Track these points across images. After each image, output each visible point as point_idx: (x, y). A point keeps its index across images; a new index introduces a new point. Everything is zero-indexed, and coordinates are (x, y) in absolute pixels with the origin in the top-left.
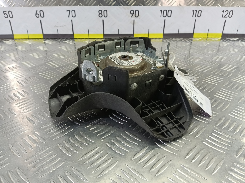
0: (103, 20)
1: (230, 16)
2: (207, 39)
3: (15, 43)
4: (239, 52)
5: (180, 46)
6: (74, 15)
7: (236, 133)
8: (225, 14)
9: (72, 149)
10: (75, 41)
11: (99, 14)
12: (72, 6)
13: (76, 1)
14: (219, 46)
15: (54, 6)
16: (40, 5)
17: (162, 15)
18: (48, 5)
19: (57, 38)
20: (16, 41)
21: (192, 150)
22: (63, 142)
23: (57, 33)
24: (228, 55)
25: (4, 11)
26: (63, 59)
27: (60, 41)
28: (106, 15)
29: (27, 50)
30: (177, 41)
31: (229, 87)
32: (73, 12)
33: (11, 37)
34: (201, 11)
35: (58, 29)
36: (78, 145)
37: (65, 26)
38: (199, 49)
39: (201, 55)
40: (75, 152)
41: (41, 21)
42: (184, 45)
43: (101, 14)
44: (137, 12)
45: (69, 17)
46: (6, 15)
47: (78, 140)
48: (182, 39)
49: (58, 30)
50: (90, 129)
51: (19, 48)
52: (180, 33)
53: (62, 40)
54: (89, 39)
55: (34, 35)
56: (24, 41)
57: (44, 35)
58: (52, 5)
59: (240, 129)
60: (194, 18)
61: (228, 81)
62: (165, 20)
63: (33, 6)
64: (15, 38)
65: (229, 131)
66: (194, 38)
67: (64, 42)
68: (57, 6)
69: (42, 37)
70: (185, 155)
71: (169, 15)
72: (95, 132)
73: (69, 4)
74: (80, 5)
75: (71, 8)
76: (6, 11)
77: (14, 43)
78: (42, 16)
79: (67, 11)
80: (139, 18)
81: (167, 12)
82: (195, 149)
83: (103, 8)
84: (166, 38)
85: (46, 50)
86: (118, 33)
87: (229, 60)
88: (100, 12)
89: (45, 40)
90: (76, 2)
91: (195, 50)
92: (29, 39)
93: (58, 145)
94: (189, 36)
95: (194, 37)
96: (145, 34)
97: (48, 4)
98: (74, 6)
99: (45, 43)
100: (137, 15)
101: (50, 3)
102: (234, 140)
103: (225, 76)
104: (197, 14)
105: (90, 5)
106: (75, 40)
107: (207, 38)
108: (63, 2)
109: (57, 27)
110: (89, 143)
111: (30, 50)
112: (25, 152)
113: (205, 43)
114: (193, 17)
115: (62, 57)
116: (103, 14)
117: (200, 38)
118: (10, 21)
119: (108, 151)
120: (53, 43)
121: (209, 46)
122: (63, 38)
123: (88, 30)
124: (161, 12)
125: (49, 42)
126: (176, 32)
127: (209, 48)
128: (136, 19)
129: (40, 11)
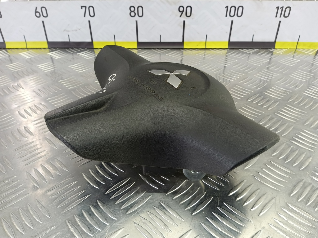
0: (137, 22)
2: (295, 52)
5: (255, 64)
6: (92, 14)
11: (130, 11)
17: (228, 13)
19: (68, 48)
23: (68, 41)
27: (72, 52)
28: (140, 14)
30: (250, 54)
32: (91, 9)
33: (1, 46)
34: (290, 8)
37: (79, 29)
38: (284, 72)
41: (43, 22)
42: (262, 64)
43: (134, 11)
44: (189, 9)
45: (85, 16)
48: (258, 50)
49: (69, 35)
51: (10, 66)
52: (254, 40)
53: (76, 51)
55: (34, 43)
57: (49, 43)
60: (278, 19)
62: (232, 21)
64: (7, 47)
66: (276, 49)
67: (78, 55)
69: (46, 46)
71: (240, 14)
75: (87, 3)
78: (45, 14)
79: (82, 7)
80: (193, 19)
81: (236, 9)
83: (136, 3)
84: (233, 49)
86: (159, 41)
88: (132, 9)
89: (50, 50)
91: (278, 74)
92: (27, 48)
94: (268, 46)
95: (276, 47)
96: (200, 42)
99: (52, 58)
100: (188, 14)
104: (283, 12)
107: (297, 49)
109: (68, 31)
111: (26, 70)
114: (276, 16)
115: (71, 87)
116: (136, 11)
117: (286, 50)
120: (61, 57)
121: (300, 67)
122: (78, 47)
123: (114, 35)
124: (226, 8)
125: (56, 55)
126: (250, 40)
127: (299, 70)
128: (188, 20)
129: (42, 8)
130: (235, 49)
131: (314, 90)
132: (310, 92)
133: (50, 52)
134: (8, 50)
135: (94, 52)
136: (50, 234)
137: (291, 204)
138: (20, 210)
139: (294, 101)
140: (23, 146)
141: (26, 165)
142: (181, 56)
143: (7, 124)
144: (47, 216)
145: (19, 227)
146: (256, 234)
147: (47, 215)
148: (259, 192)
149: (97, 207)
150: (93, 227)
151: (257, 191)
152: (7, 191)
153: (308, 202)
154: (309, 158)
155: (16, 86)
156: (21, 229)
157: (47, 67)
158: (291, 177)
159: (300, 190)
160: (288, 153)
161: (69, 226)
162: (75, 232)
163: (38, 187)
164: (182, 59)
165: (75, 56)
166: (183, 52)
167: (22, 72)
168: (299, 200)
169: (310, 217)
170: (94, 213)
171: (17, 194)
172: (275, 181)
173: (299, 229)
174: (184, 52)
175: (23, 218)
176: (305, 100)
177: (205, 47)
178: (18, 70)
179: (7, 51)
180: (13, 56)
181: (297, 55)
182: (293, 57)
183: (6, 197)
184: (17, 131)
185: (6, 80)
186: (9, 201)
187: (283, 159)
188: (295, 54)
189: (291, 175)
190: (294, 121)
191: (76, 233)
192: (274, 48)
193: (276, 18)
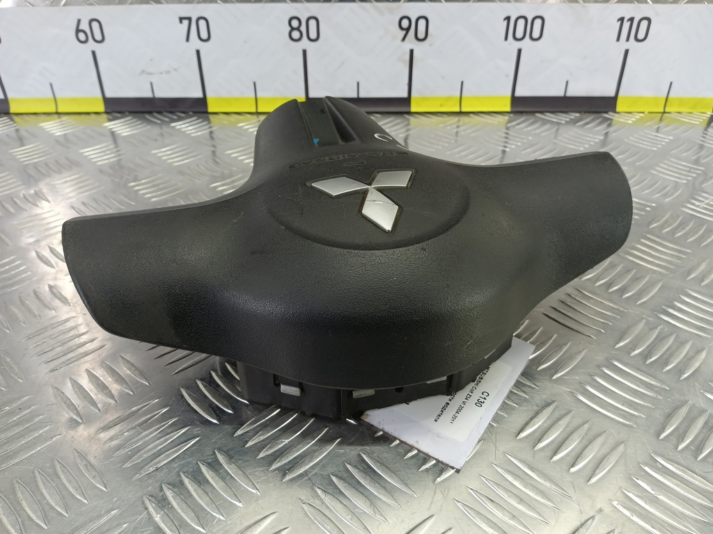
0: (305, 52)
2: (661, 120)
5: (572, 147)
6: (204, 35)
10: (212, 125)
11: (289, 29)
12: (198, 2)
15: (136, 3)
17: (510, 33)
18: (117, 2)
19: (150, 113)
23: (149, 95)
27: (159, 122)
28: (313, 35)
30: (559, 125)
32: (202, 23)
34: (649, 20)
35: (154, 79)
37: (176, 70)
38: (638, 164)
41: (94, 53)
42: (586, 146)
43: (298, 29)
44: (422, 23)
45: (188, 39)
48: (578, 115)
49: (151, 84)
52: (569, 94)
53: (167, 120)
54: (257, 113)
55: (73, 100)
56: (43, 124)
57: (107, 101)
60: (623, 45)
62: (520, 51)
63: (64, 5)
64: (12, 110)
66: (618, 113)
67: (174, 128)
69: (101, 108)
71: (536, 34)
75: (194, 11)
77: (11, 130)
78: (98, 37)
79: (181, 19)
80: (430, 45)
81: (529, 23)
83: (303, 9)
84: (521, 113)
86: (355, 95)
88: (295, 23)
89: (110, 117)
92: (57, 113)
94: (600, 107)
95: (618, 109)
96: (448, 99)
98: (204, 1)
99: (113, 134)
100: (421, 35)
104: (634, 30)
106: (211, 117)
107: (664, 112)
109: (151, 74)
114: (618, 39)
116: (303, 28)
117: (642, 115)
120: (134, 132)
121: (674, 152)
122: (172, 110)
123: (255, 83)
124: (506, 21)
125: (122, 127)
126: (557, 92)
127: (672, 160)
128: (419, 49)
129: (91, 21)
130: (526, 112)
131: (706, 201)
132: (698, 206)
133: (110, 120)
134: (16, 118)
135: (208, 120)
136: (106, 528)
137: (662, 456)
138: (36, 472)
139: (662, 227)
140: (46, 329)
141: (52, 371)
142: (404, 130)
143: (9, 279)
144: (99, 486)
145: (34, 512)
146: (582, 525)
147: (99, 484)
148: (589, 429)
149: (214, 466)
150: (206, 510)
151: (582, 428)
152: (7, 429)
153: (701, 453)
154: (699, 352)
155: (31, 195)
156: (38, 517)
157: (102, 154)
158: (661, 395)
159: (681, 424)
160: (652, 342)
161: (151, 509)
162: (163, 521)
163: (80, 421)
164: (408, 135)
165: (166, 129)
166: (409, 120)
167: (46, 164)
168: (680, 447)
169: (705, 485)
170: (208, 480)
171: (32, 436)
172: (623, 405)
173: (682, 513)
174: (412, 119)
175: (44, 491)
176: (688, 225)
177: (457, 109)
178: (36, 160)
179: (12, 120)
180: (27, 131)
181: (666, 127)
182: (658, 130)
183: (6, 443)
184: (32, 294)
185: (10, 181)
186: (11, 453)
187: (640, 354)
188: (662, 124)
189: (659, 391)
190: (663, 271)
191: (166, 525)
192: (615, 112)
193: (618, 43)
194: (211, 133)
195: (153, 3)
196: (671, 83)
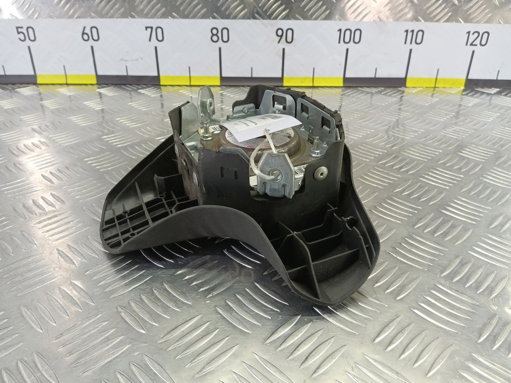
0: (220, 49)
1: (483, 42)
2: (434, 90)
3: (40, 93)
4: (500, 120)
5: (378, 104)
6: (160, 38)
7: (481, 290)
8: (472, 38)
9: (146, 317)
10: (162, 91)
11: (211, 35)
12: (157, 18)
13: (164, 9)
14: (460, 105)
15: (120, 17)
16: (91, 15)
17: (341, 39)
18: (108, 16)
19: (125, 85)
20: (42, 89)
21: (388, 324)
22: (129, 303)
23: (124, 74)
24: (475, 125)
25: (17, 28)
26: (136, 128)
27: (131, 89)
28: (225, 39)
29: (64, 109)
30: (372, 94)
31: (473, 193)
32: (159, 30)
33: (30, 80)
34: (423, 31)
35: (128, 64)
36: (159, 311)
37: (142, 58)
38: (416, 112)
39: (420, 124)
40: (153, 325)
41: (92, 47)
42: (387, 103)
43: (216, 35)
44: (290, 32)
45: (150, 40)
46: (21, 34)
47: (159, 299)
48: (383, 88)
49: (126, 67)
50: (185, 276)
51: (46, 103)
52: (378, 76)
53: (135, 88)
54: (191, 86)
55: (77, 76)
56: (58, 90)
57: (99, 77)
58: (116, 16)
59: (490, 284)
60: (408, 46)
61: (471, 181)
62: (347, 50)
63: (77, 18)
64: (39, 81)
65: (467, 287)
66: (407, 87)
67: (140, 92)
68: (127, 17)
69: (95, 82)
70: (373, 335)
71: (357, 40)
72: (194, 283)
73: (151, 13)
74: (173, 17)
75: (154, 22)
76: (22, 28)
77: (37, 93)
78: (96, 37)
79: (147, 28)
80: (295, 46)
81: (352, 33)
82: (395, 323)
83: (220, 23)
84: (350, 87)
85: (101, 108)
86: (250, 76)
87: (478, 136)
88: (215, 32)
89: (100, 86)
90: (166, 10)
91: (408, 114)
92: (67, 84)
93: (120, 309)
94: (397, 84)
95: (407, 85)
96: (306, 78)
97: (107, 13)
98: (161, 17)
99: (100, 94)
100: (289, 40)
101: (112, 11)
102: (475, 307)
103: (466, 171)
104: (414, 37)
105: (194, 17)
106: (162, 87)
107: (435, 87)
108: (138, 10)
109: (126, 61)
110: (181, 306)
111: (70, 107)
112: (52, 322)
113: (431, 98)
114: (405, 43)
115: (133, 125)
116: (220, 35)
117: (421, 88)
118: (29, 48)
119: (219, 324)
120: (116, 94)
121: (438, 106)
122: (138, 83)
123: (189, 67)
124: (339, 32)
125: (108, 92)
126: (371, 75)
127: (437, 110)
128: (288, 48)
129: (92, 28)
131: (453, 129)
132: (448, 131)
133: (99, 88)
134: (40, 86)
135: (160, 89)
139: (426, 141)
153: (436, 234)
154: (440, 194)
158: (417, 211)
159: (426, 222)
160: (415, 190)
165: (133, 93)
168: (425, 232)
177: (311, 85)
187: (407, 194)
192: (405, 86)
193: (405, 45)
194: (161, 96)
195: (131, 18)
196: (438, 70)
